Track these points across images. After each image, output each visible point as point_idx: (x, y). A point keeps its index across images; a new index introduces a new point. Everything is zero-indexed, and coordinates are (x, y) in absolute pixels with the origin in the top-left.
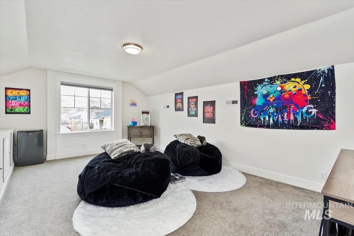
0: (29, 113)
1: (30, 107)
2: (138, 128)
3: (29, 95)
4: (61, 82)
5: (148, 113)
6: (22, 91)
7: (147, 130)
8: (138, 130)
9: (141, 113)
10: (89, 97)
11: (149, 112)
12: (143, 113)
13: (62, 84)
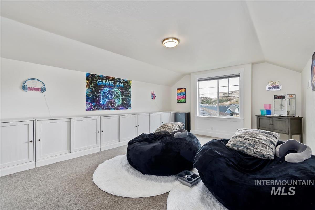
0: (185, 102)
1: (185, 98)
2: (269, 118)
3: (185, 92)
4: (198, 79)
5: (283, 97)
6: (183, 90)
7: (281, 122)
8: (268, 121)
9: (274, 98)
10: (218, 87)
11: (285, 97)
12: (276, 98)
13: (199, 81)
